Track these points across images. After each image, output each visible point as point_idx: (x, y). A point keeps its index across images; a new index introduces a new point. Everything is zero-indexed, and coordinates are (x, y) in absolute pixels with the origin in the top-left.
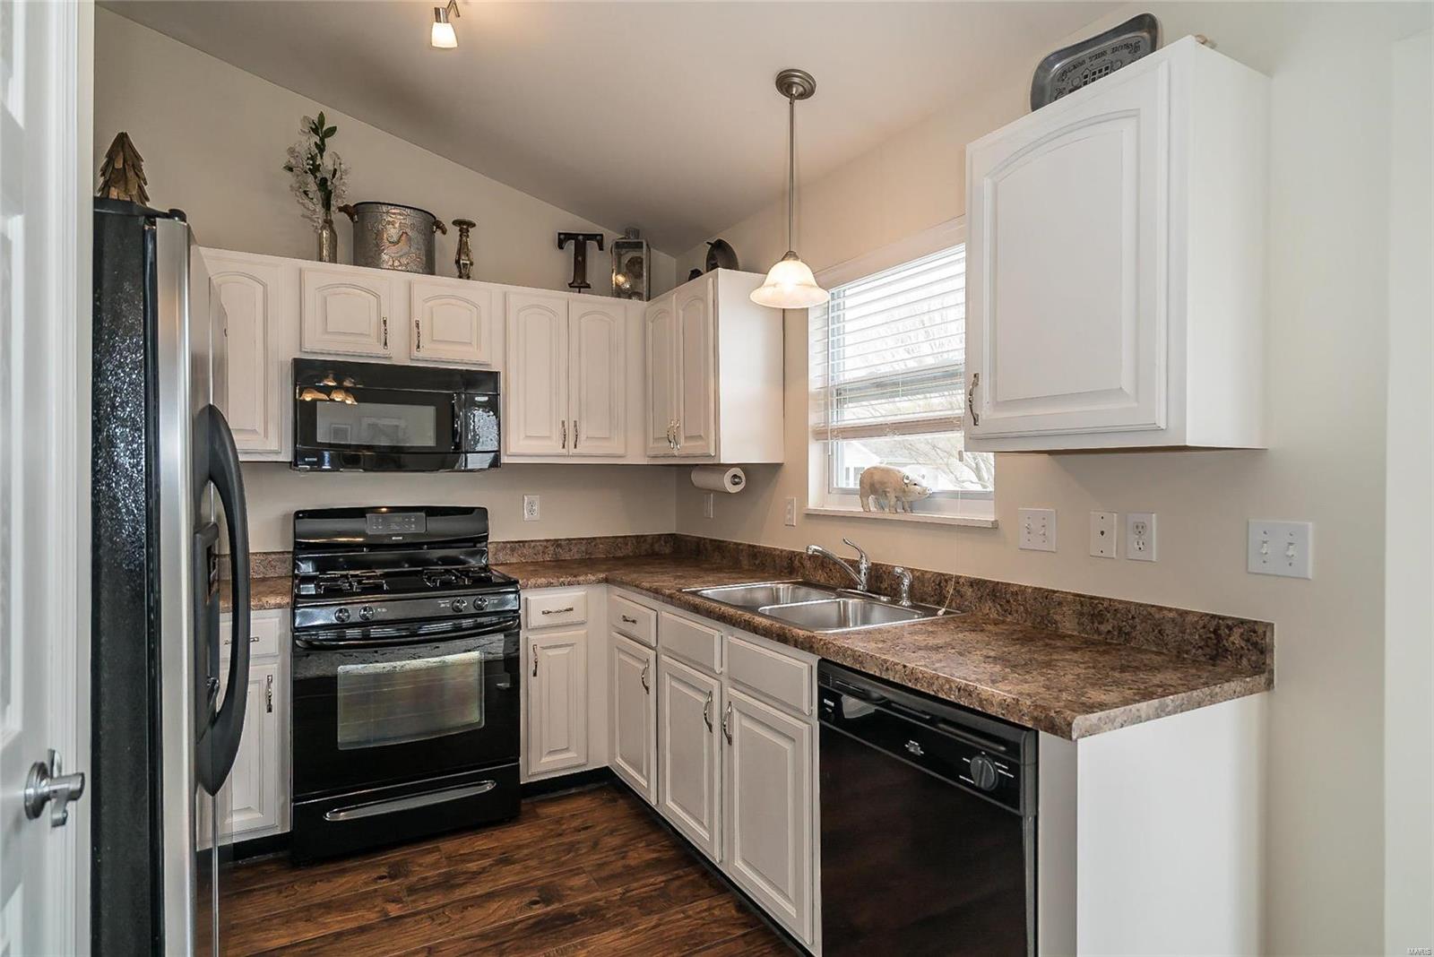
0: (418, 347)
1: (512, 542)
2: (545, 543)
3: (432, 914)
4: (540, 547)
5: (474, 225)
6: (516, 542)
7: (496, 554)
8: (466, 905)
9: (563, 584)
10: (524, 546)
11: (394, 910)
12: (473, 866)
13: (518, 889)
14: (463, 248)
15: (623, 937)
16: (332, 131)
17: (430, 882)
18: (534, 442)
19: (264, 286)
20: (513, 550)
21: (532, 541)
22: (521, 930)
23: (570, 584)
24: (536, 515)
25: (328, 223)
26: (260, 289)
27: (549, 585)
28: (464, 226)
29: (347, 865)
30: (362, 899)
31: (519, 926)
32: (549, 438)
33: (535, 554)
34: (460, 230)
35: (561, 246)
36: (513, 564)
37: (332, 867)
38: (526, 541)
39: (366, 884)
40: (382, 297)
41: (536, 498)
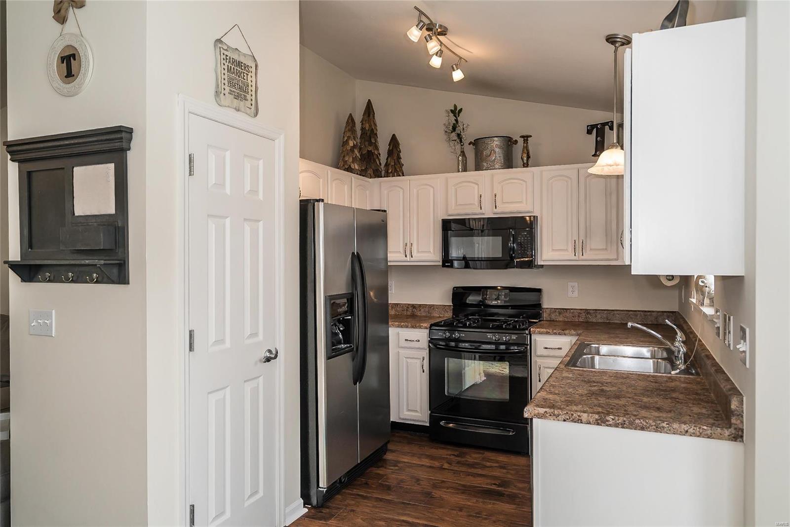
0: (496, 207)
1: (560, 309)
2: (580, 311)
3: (455, 472)
4: (577, 313)
5: (531, 136)
6: (562, 309)
7: (550, 315)
8: (469, 474)
9: (555, 334)
10: (567, 312)
11: (446, 466)
12: (488, 464)
13: (495, 478)
14: (526, 149)
15: (514, 509)
16: (461, 110)
17: (467, 463)
18: (557, 253)
19: (434, 188)
20: (560, 314)
21: (572, 309)
22: (478, 490)
23: (559, 334)
24: (576, 294)
25: (463, 153)
26: (432, 190)
27: (548, 333)
28: (526, 138)
29: (449, 447)
30: (440, 458)
31: (479, 489)
32: (567, 250)
33: (573, 317)
34: (524, 140)
35: (589, 132)
36: (560, 321)
37: (443, 446)
38: (568, 309)
39: (447, 455)
40: (480, 185)
41: (576, 284)
